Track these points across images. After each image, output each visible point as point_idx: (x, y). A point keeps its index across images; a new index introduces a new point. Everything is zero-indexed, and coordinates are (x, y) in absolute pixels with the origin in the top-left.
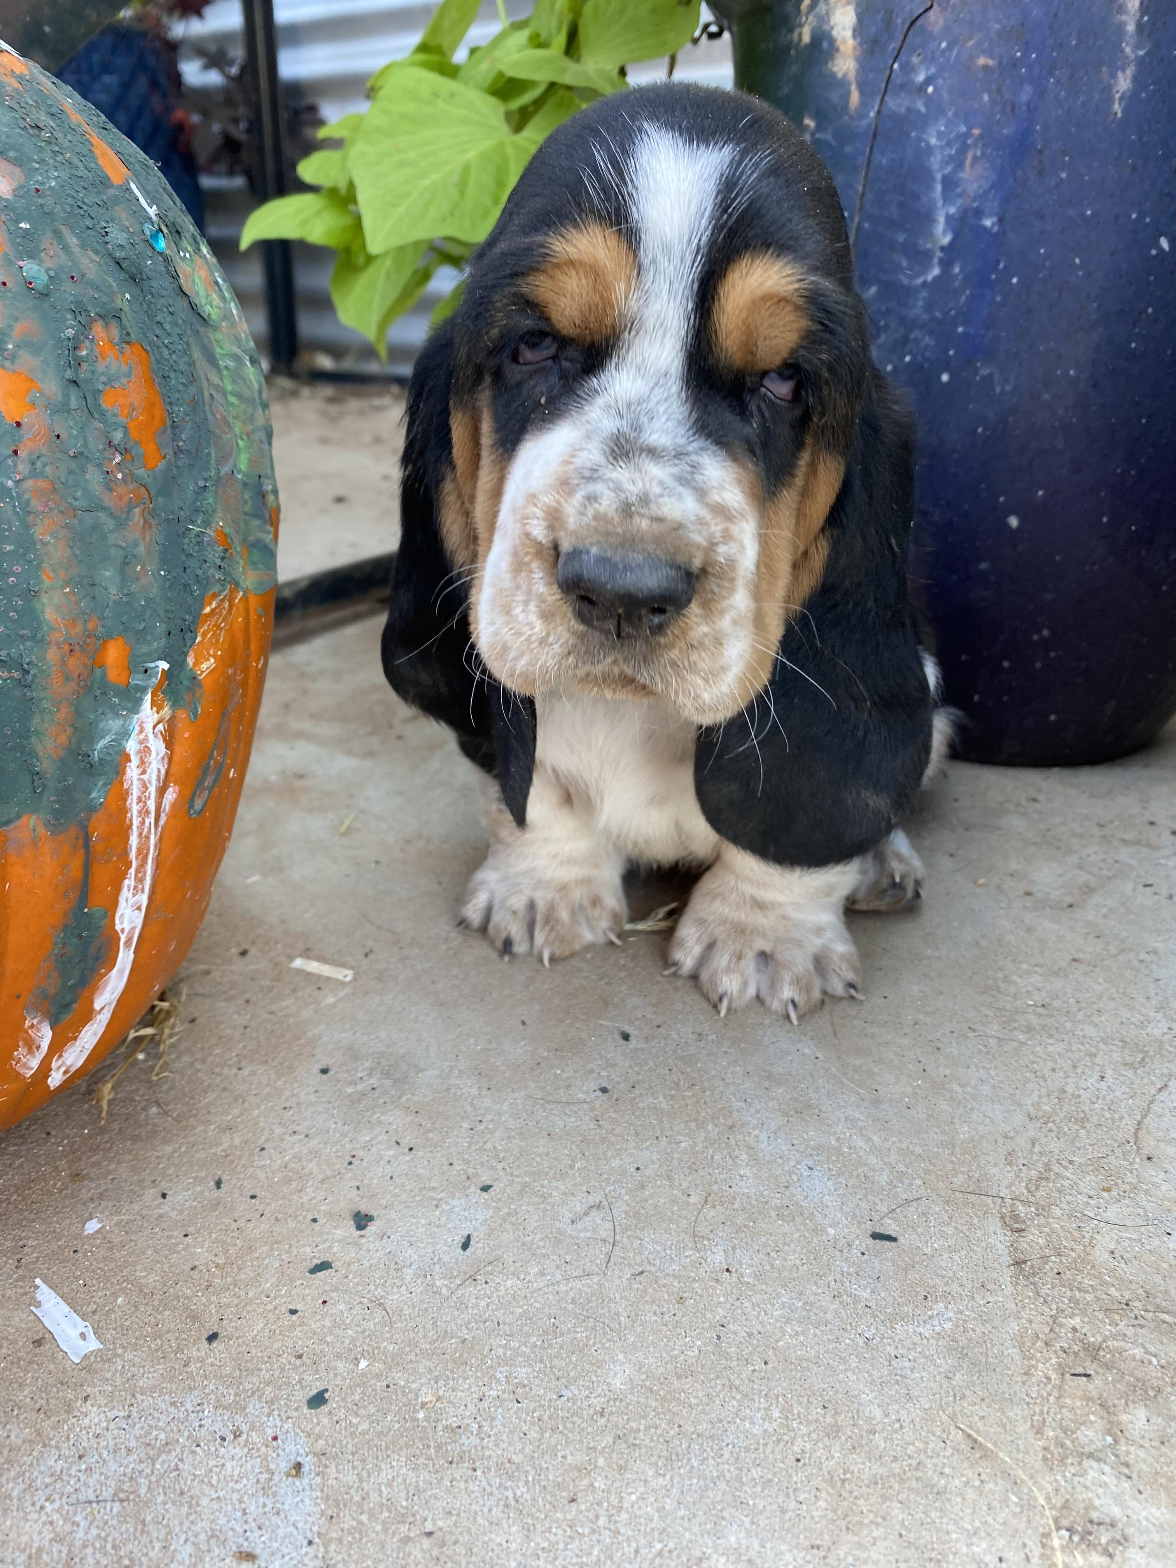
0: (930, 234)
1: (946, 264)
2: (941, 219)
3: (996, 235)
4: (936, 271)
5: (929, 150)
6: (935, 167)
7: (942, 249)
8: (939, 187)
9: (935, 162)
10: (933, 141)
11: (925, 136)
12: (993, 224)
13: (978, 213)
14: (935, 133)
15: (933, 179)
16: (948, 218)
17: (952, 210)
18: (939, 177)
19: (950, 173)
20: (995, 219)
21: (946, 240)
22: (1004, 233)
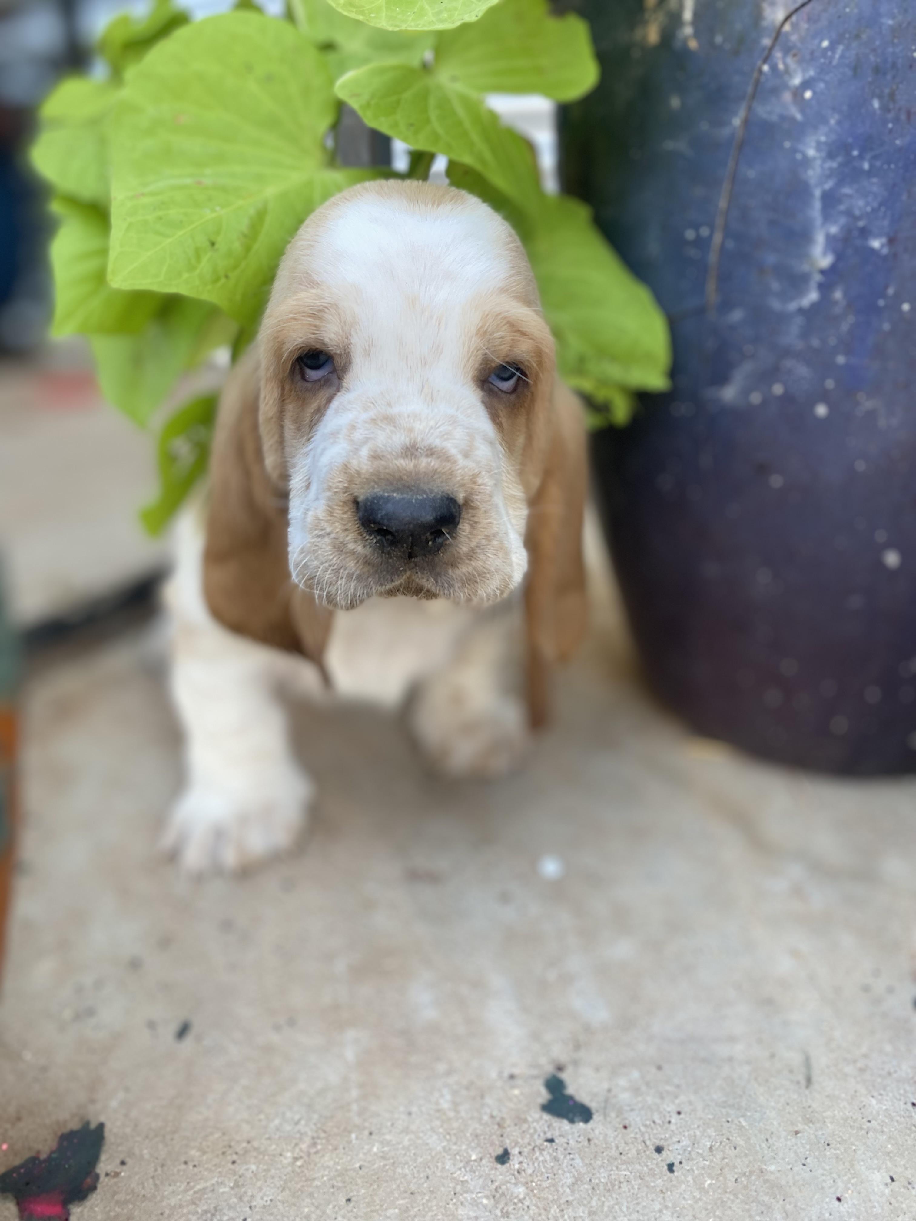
0: (805, 256)
1: (825, 288)
2: (820, 239)
3: (885, 258)
4: (813, 296)
5: (806, 162)
6: (813, 181)
7: (823, 272)
8: (817, 205)
9: (813, 174)
10: (811, 152)
11: (801, 147)
12: (882, 246)
13: (865, 233)
14: (813, 144)
15: (811, 195)
16: (830, 239)
17: (834, 229)
18: (818, 193)
19: (831, 190)
20: (884, 240)
21: (825, 261)
22: (895, 256)
